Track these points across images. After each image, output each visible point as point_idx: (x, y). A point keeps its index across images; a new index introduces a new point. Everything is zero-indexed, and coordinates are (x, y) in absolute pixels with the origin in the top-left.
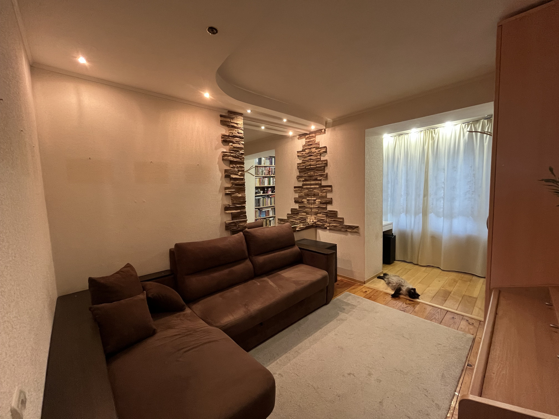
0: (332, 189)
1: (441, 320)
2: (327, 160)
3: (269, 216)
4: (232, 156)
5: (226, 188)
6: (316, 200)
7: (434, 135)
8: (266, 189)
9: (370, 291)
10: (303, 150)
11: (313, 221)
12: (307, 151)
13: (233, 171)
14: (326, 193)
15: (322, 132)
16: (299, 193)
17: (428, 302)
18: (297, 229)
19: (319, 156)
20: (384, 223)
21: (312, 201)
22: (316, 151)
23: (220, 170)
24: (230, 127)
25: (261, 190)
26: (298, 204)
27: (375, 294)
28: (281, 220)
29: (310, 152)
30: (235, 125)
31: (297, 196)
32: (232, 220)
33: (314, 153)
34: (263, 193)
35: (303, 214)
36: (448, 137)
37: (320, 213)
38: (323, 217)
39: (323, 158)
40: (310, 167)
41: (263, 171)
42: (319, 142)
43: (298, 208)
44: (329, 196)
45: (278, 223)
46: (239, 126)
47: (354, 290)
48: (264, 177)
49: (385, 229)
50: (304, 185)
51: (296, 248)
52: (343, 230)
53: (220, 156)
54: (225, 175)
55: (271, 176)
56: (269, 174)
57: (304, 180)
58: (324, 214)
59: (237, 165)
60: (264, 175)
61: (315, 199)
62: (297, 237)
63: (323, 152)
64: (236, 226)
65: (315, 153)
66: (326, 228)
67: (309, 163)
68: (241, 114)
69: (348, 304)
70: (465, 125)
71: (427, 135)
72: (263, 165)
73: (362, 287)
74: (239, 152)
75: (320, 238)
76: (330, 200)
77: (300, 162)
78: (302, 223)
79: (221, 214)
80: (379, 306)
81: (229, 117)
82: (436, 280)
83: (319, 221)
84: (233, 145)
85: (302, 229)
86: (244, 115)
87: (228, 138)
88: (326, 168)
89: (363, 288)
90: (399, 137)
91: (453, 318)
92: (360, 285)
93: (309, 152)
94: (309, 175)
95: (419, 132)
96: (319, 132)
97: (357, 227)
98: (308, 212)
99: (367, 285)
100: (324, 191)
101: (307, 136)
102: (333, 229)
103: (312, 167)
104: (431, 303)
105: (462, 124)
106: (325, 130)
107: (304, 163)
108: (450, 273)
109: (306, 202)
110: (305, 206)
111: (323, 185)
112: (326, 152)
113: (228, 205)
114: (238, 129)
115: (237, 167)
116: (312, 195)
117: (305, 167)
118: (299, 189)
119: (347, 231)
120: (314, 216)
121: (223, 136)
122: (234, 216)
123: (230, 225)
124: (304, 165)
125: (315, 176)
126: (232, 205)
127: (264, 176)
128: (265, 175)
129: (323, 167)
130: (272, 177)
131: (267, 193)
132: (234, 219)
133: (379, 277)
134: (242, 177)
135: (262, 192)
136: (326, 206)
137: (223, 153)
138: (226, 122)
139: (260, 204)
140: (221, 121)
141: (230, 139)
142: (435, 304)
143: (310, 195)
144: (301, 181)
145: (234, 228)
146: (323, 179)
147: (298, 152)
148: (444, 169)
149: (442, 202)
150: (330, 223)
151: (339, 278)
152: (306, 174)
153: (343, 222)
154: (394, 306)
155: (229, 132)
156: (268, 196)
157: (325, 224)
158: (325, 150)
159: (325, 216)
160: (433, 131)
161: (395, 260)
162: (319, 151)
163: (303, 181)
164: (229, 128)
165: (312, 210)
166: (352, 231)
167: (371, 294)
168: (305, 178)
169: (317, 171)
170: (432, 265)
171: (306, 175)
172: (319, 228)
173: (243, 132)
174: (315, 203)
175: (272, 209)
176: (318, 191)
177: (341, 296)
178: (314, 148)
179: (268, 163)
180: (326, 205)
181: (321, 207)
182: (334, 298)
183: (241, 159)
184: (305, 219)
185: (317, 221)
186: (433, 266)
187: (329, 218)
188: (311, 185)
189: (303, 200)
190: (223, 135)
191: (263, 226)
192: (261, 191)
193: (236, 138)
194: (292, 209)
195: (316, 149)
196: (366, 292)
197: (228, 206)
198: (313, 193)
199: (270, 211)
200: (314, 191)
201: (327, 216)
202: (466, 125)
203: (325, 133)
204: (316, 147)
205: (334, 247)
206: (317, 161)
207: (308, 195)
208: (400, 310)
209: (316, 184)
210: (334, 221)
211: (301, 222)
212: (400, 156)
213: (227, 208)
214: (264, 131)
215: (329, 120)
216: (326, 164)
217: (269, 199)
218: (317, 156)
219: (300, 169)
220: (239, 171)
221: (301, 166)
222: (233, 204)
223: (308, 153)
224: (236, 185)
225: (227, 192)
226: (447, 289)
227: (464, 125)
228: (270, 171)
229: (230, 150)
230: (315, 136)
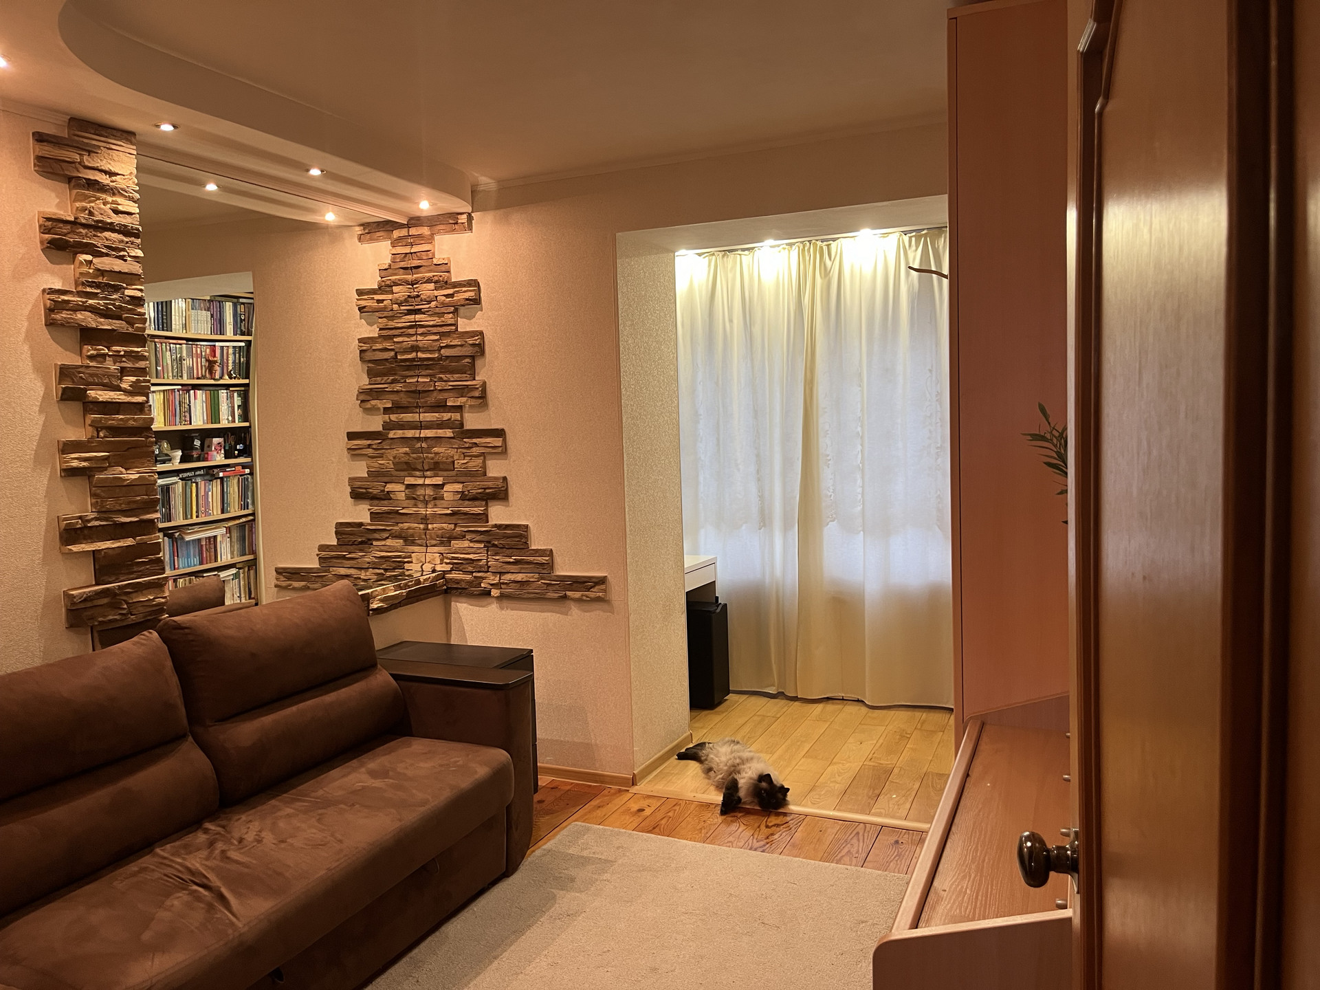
0: (505, 441)
1: (864, 855)
2: (481, 333)
3: (216, 560)
4: (93, 310)
5: (68, 447)
6: (442, 486)
7: (828, 263)
8: (197, 443)
9: (655, 804)
10: (384, 288)
11: (434, 571)
12: (400, 292)
13: (100, 372)
14: (482, 458)
15: (457, 223)
16: (373, 457)
17: (830, 810)
18: (375, 605)
19: (451, 315)
20: (689, 561)
21: (429, 492)
22: (436, 293)
23: (39, 369)
24: (78, 186)
25: (173, 447)
26: (368, 502)
27: (670, 814)
28: (289, 575)
29: (414, 297)
30: (104, 179)
31: (361, 469)
32: (97, 584)
33: (429, 302)
34: (183, 460)
35: (389, 542)
36: (868, 273)
37: (462, 537)
38: (473, 550)
39: (464, 325)
40: (413, 355)
41: (181, 359)
42: (449, 259)
43: (366, 518)
44: (495, 469)
45: (276, 586)
46: (120, 182)
47: (599, 812)
48: (187, 388)
49: (693, 583)
50: (388, 426)
51: (381, 679)
52: (551, 595)
53: (35, 306)
54: (64, 389)
55: (221, 382)
56: (211, 373)
57: (389, 405)
58: (478, 538)
59: (115, 348)
60: (185, 376)
61: (439, 481)
62: (384, 633)
63: (467, 299)
64: (115, 606)
65: (433, 304)
66: (487, 593)
67: (408, 341)
68: (127, 135)
69: (584, 861)
70: (910, 238)
71: (807, 258)
72: (177, 330)
73: (627, 796)
74: (123, 294)
75: (464, 636)
76: (500, 483)
77: (370, 331)
78: (390, 579)
79: (45, 561)
80: (686, 849)
81: (78, 142)
82: (851, 740)
83: (456, 567)
84: (96, 260)
85: (394, 604)
86: (137, 136)
87: (73, 232)
88: (478, 363)
89: (629, 801)
90: (723, 256)
91: (897, 842)
92: (620, 791)
93: (409, 296)
94: (413, 389)
95: (784, 249)
96: (449, 221)
97: (602, 581)
98: (412, 536)
99: (642, 787)
100: (475, 451)
101: (396, 234)
102: (515, 595)
103: (420, 355)
104: (839, 810)
105: (901, 235)
106: (470, 218)
107: (390, 337)
108: (892, 713)
109: (402, 496)
110: (397, 512)
111: (468, 426)
112: (476, 301)
113: (80, 518)
114: (114, 194)
115: (117, 357)
116: (426, 468)
117: (392, 354)
118: (369, 442)
119: (565, 597)
120: (436, 549)
121: (49, 224)
122: (105, 567)
123: (89, 604)
124: (387, 345)
125: (435, 394)
126: (96, 519)
127: (185, 380)
128: (191, 377)
129: (468, 360)
130: (227, 387)
131: (206, 460)
132: (106, 578)
133: (682, 757)
134: (141, 399)
135: (179, 453)
136: (487, 510)
137: (53, 297)
138: (64, 165)
139: (173, 511)
140: (39, 159)
141: (79, 234)
142: (851, 811)
143: (420, 467)
144: (379, 409)
145: (111, 617)
146: (471, 406)
147: (360, 292)
148: (860, 375)
149: (859, 482)
150: (501, 573)
151: (543, 780)
152: (399, 382)
153: (550, 566)
154: (731, 839)
155: (78, 204)
156: (210, 473)
157: (484, 578)
158: (472, 294)
159: (482, 546)
160: (825, 248)
161: (728, 692)
162: (451, 296)
163: (386, 411)
164: (75, 192)
165: (430, 526)
166: (584, 598)
167: (659, 815)
168: (395, 397)
169: (441, 373)
170: (841, 695)
171: (398, 387)
172: (460, 595)
173: (138, 211)
174: (442, 498)
175: (229, 530)
176: (452, 452)
177: (559, 837)
178: (429, 281)
179: (201, 325)
180: (484, 503)
181: (466, 514)
182: (533, 851)
183: (130, 322)
184: (400, 565)
185: (448, 568)
186: (843, 699)
187: (496, 554)
188: (420, 426)
189: (389, 487)
190: (48, 219)
191: (223, 604)
192: (172, 449)
193: (107, 234)
194: (339, 525)
195: (436, 289)
196: (641, 810)
197: (79, 524)
198: (432, 459)
199: (219, 539)
200: (436, 449)
201: (489, 545)
202: (913, 239)
203: (471, 229)
204: (436, 278)
205: (523, 660)
206: (442, 335)
207: (409, 467)
208: (751, 849)
209: (441, 425)
210: (516, 562)
211: (381, 578)
212: (731, 327)
213: (71, 534)
214: (214, 199)
215: (486, 181)
216: (480, 349)
217: (216, 487)
218: (441, 315)
219: (370, 361)
220: (123, 371)
221: (374, 350)
222: (103, 513)
223: (406, 301)
224: (115, 431)
225: (75, 464)
226: (882, 762)
227: (906, 238)
228: (215, 362)
229: (83, 284)
230: (432, 235)
